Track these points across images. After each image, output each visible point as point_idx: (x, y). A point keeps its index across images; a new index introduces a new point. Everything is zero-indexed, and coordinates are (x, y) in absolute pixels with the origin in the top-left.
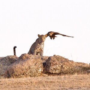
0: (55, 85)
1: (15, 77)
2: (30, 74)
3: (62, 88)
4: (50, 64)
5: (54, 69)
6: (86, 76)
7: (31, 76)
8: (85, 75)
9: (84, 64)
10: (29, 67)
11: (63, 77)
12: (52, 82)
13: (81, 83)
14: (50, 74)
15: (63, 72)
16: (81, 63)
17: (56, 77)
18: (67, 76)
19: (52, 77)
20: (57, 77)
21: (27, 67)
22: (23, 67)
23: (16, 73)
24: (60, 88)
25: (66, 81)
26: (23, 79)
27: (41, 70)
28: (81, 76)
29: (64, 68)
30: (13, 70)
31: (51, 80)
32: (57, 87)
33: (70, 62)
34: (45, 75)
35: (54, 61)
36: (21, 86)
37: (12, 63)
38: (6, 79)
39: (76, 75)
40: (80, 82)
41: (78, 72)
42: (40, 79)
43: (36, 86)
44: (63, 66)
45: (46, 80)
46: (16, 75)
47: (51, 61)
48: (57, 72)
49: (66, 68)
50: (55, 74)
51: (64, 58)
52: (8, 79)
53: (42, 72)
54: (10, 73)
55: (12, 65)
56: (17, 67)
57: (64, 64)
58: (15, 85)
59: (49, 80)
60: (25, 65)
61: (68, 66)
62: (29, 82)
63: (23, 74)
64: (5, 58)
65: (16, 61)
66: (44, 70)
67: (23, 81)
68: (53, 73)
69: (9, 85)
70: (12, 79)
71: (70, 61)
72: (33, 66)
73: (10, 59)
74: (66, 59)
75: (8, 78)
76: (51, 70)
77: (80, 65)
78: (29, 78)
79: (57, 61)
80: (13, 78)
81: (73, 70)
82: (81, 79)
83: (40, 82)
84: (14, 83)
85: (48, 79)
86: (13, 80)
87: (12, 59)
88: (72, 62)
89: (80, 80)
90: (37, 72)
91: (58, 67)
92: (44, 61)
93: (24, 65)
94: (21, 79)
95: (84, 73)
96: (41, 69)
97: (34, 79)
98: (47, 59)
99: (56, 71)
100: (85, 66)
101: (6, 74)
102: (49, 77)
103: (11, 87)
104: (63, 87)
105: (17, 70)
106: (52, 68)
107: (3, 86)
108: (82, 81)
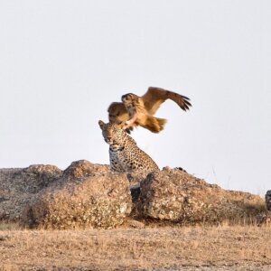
0: (163, 254)
1: (50, 225)
2: (93, 218)
3: (185, 262)
4: (153, 191)
5: (163, 207)
6: (253, 229)
7: (96, 225)
8: (251, 227)
9: (249, 196)
10: (92, 199)
11: (187, 230)
12: (155, 244)
13: (238, 250)
14: (150, 220)
15: (188, 218)
16: (241, 193)
17: (166, 231)
18: (198, 228)
19: (156, 229)
20: (171, 231)
21: (86, 199)
22: (73, 198)
23: (53, 215)
24: (178, 263)
25: (196, 243)
26: (73, 234)
27: (124, 209)
28: (239, 229)
29: (191, 207)
30: (45, 205)
31: (154, 240)
32: (169, 261)
33: (210, 189)
34: (135, 222)
35: (162, 185)
36: (68, 252)
37: (43, 185)
38: (26, 231)
39: (225, 226)
40: (236, 246)
41: (232, 219)
42: (121, 233)
43: (110, 253)
44: (190, 200)
45: (138, 238)
46: (54, 222)
47: (154, 185)
48: (171, 215)
49: (196, 207)
50: (166, 222)
51: (191, 177)
52: (31, 232)
53: (129, 216)
54: (37, 215)
55: (45, 193)
56: (59, 198)
57: (192, 194)
58: (49, 249)
59: (147, 240)
60: (82, 195)
61: (203, 200)
62: (90, 241)
63: (75, 219)
64: (24, 170)
65: (55, 179)
66: (133, 210)
67: (75, 240)
68: (159, 219)
69: (31, 249)
70: (43, 230)
71: (211, 186)
73: (38, 174)
74: (198, 180)
75: (31, 227)
76: (155, 209)
77: (239, 198)
78: (91, 229)
79: (172, 185)
80: (46, 228)
81: (218, 211)
82: (239, 239)
83: (121, 244)
84: (46, 242)
85: (144, 234)
86: (44, 234)
87: (44, 174)
88: (215, 188)
89: (237, 242)
90: (115, 215)
91: (175, 201)
92: (135, 184)
93: (76, 192)
94: (67, 232)
95: (249, 223)
96: (125, 205)
97: (104, 236)
98: (145, 177)
99: (167, 212)
100: (253, 202)
101: (25, 218)
102: (149, 229)
103: (38, 255)
104: (187, 258)
105: (56, 206)
106: (158, 203)
107: (16, 251)
108: (242, 243)
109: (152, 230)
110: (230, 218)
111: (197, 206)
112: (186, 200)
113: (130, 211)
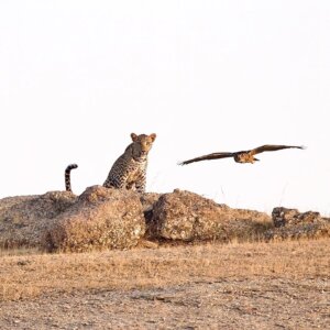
0: (177, 273)
1: (68, 249)
2: (109, 240)
3: (197, 279)
4: (165, 213)
5: (176, 227)
6: (262, 246)
7: (112, 247)
8: (260, 244)
9: (257, 214)
10: (107, 222)
11: (198, 248)
12: (169, 263)
13: (248, 266)
14: (163, 240)
15: (199, 238)
16: (249, 212)
17: (179, 250)
18: (209, 246)
19: (169, 249)
20: (183, 250)
21: (102, 222)
22: (89, 222)
23: (70, 239)
24: (191, 280)
25: (208, 261)
26: (91, 256)
27: (138, 231)
28: (248, 246)
29: (202, 226)
30: (62, 229)
31: (167, 259)
32: (183, 278)
33: (219, 209)
34: (149, 243)
35: (174, 207)
36: (87, 273)
37: (60, 211)
38: (45, 255)
39: (235, 243)
40: (246, 262)
41: (241, 236)
42: (136, 254)
43: (126, 273)
44: (200, 220)
45: (152, 258)
46: (72, 246)
47: (166, 207)
48: (183, 235)
49: (206, 226)
50: (179, 241)
51: (201, 198)
52: (50, 256)
53: (143, 237)
54: (55, 239)
55: (61, 218)
56: (75, 221)
57: (202, 214)
58: (68, 272)
59: (162, 259)
60: (97, 217)
61: (213, 219)
62: (106, 262)
63: (92, 242)
64: (42, 197)
65: (71, 205)
66: (147, 232)
67: (92, 262)
68: (171, 239)
69: (51, 272)
70: (61, 254)
71: (220, 206)
72: (117, 220)
73: (55, 201)
74: (208, 201)
75: (50, 252)
76: (168, 229)
77: (247, 217)
78: (108, 252)
79: (183, 206)
80: (64, 251)
81: (227, 229)
82: (249, 255)
83: (136, 265)
84: (65, 266)
85: (158, 255)
86: (63, 257)
87: (60, 200)
88: (224, 207)
89: (247, 259)
90: (129, 237)
91: (186, 222)
92: (148, 207)
93: (92, 216)
94: (85, 255)
95: (257, 240)
96: (139, 227)
97: (120, 257)
98: (156, 199)
99: (179, 232)
100: (260, 220)
101: (44, 243)
102: (162, 249)
103: (58, 278)
104: (199, 276)
105: (73, 230)
106: (169, 224)
107: (37, 275)
108: (251, 260)
109: (166, 250)
110: (239, 236)
111: (208, 225)
112: (197, 220)
113: (143, 232)
